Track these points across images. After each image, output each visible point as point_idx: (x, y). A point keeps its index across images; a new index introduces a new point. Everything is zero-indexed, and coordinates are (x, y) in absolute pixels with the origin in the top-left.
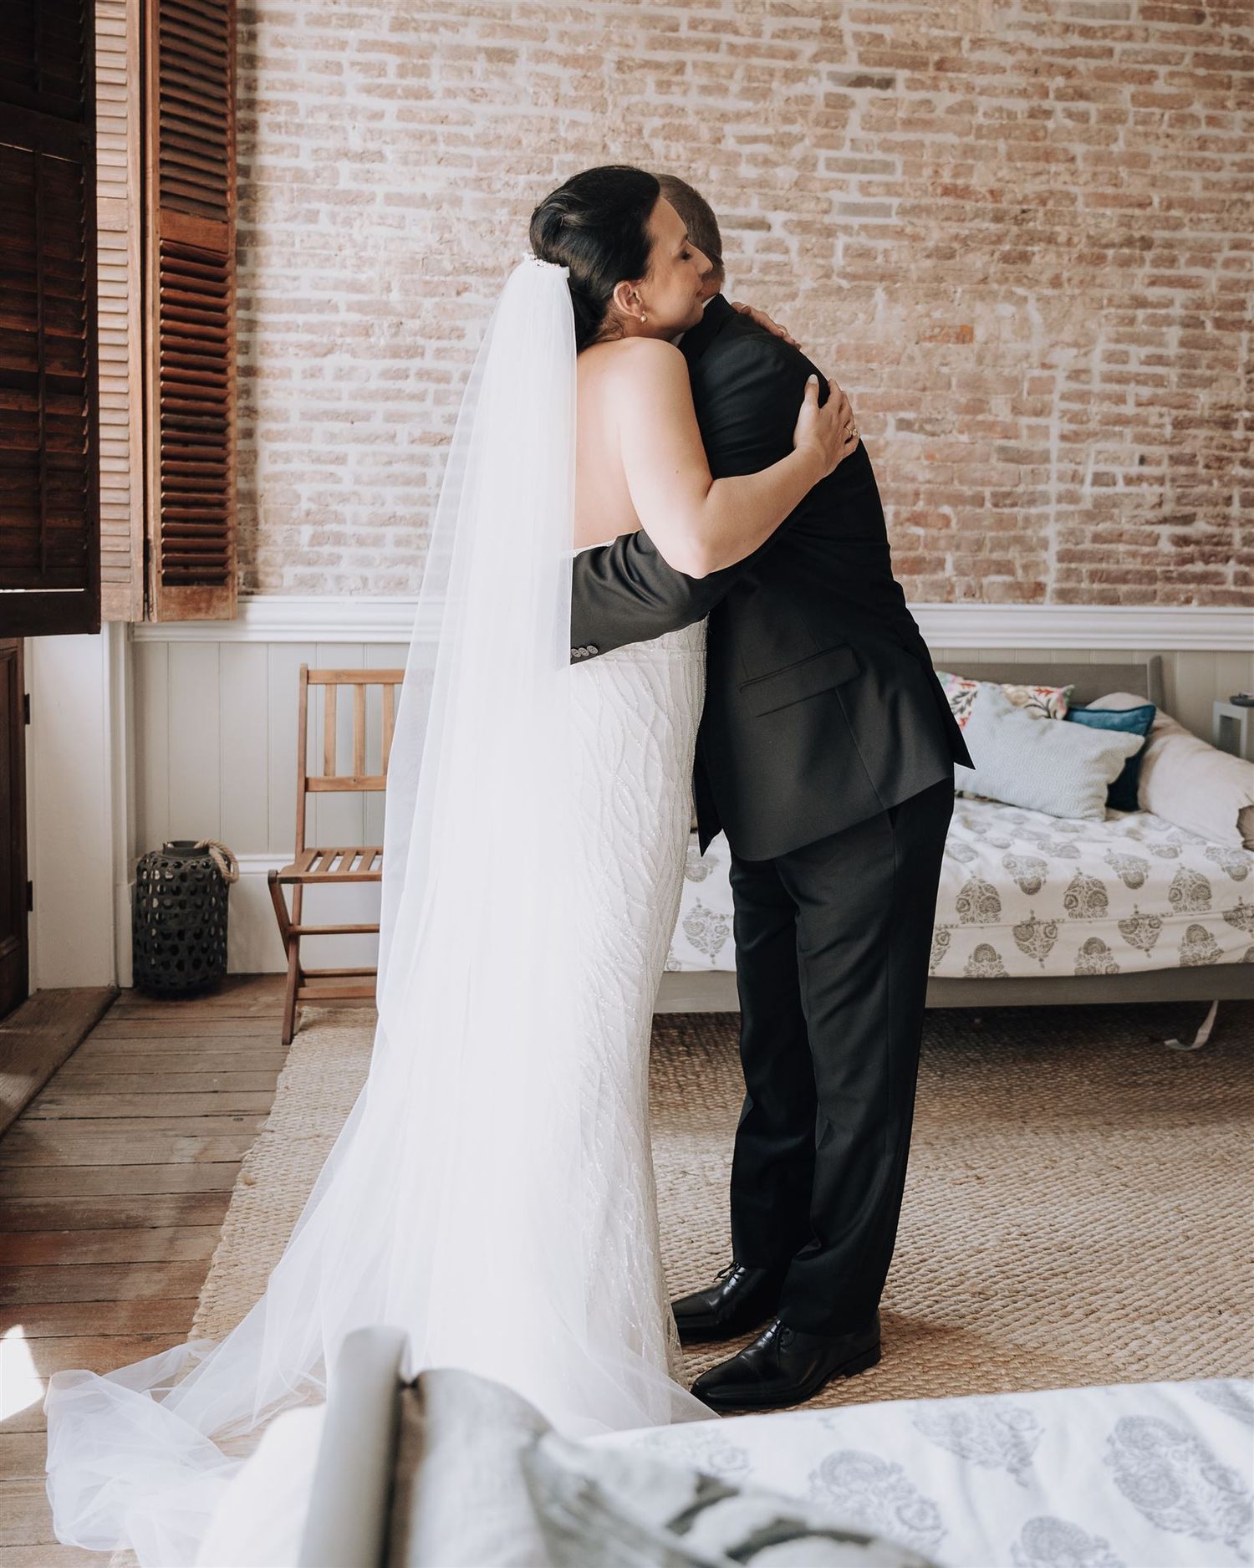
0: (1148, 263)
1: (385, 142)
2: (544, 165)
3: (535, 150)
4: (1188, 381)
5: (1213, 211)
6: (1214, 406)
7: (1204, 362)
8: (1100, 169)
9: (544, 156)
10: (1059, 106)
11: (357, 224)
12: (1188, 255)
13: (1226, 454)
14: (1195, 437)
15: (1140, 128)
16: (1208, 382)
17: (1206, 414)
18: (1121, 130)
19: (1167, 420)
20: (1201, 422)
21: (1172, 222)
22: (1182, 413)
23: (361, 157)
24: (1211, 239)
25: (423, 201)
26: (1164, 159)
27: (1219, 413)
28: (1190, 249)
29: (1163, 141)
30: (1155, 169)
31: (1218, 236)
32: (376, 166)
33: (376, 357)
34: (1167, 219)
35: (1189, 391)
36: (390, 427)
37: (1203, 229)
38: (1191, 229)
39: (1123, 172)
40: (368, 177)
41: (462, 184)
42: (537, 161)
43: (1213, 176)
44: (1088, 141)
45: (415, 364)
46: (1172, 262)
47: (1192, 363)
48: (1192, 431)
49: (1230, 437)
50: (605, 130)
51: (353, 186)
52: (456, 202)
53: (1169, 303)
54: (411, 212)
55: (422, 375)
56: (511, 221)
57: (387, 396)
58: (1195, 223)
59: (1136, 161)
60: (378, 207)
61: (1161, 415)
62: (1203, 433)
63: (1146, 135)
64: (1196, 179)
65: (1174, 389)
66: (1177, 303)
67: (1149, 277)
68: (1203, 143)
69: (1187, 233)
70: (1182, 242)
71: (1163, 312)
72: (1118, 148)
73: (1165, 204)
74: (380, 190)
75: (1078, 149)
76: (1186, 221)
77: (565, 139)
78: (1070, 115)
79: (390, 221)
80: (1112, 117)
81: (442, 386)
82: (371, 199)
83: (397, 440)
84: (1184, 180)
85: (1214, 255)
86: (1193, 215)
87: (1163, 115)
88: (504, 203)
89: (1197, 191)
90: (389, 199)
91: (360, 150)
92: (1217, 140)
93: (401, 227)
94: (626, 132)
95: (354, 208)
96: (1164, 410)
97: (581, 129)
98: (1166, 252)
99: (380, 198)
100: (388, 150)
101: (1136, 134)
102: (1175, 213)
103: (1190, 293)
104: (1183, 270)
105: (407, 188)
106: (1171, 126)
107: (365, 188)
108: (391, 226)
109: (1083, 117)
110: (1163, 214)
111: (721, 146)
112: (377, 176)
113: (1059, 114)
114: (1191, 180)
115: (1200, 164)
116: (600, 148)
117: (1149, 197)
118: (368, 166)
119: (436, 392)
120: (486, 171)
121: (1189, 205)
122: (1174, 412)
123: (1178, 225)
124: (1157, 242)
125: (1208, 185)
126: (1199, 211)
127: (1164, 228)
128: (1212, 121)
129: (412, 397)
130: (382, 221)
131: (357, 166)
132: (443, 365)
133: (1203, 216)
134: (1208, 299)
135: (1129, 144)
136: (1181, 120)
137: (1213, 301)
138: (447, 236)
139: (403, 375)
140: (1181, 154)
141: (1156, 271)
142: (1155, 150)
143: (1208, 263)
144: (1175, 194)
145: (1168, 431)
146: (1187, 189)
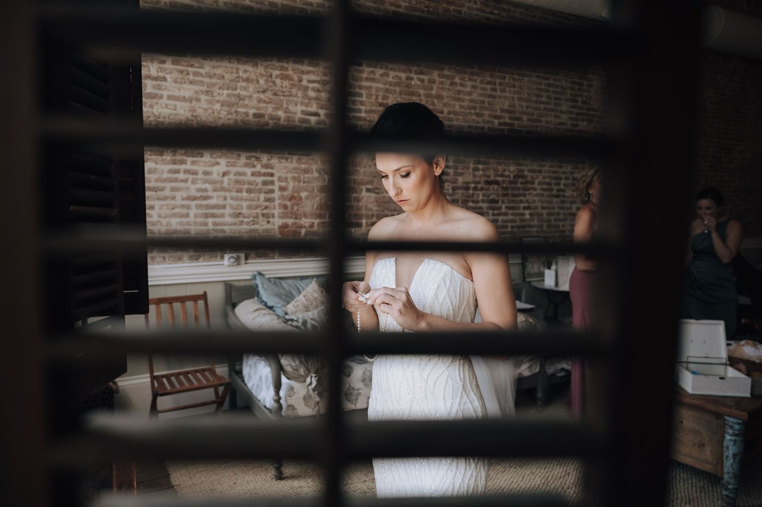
1: (167, 73)
2: (234, 87)
3: (230, 81)
4: (456, 174)
6: (464, 183)
7: (460, 167)
8: (429, 99)
9: (234, 83)
10: (415, 76)
11: (156, 107)
13: (467, 199)
14: (458, 193)
15: (440, 86)
16: (461, 174)
17: (461, 185)
18: (435, 86)
19: (450, 188)
20: (459, 188)
22: (455, 185)
23: (156, 79)
25: (184, 99)
26: (448, 97)
27: (465, 185)
29: (448, 91)
30: (445, 101)
32: (163, 83)
33: (166, 164)
35: (456, 177)
36: (173, 193)
39: (436, 101)
40: (159, 87)
41: (200, 93)
42: (231, 85)
43: (462, 104)
44: (425, 89)
45: (183, 167)
47: (457, 168)
48: (458, 191)
49: (469, 193)
50: (258, 74)
51: (153, 91)
52: (198, 100)
54: (179, 104)
55: (186, 171)
56: (221, 109)
57: (171, 180)
59: (439, 97)
60: (164, 101)
61: (448, 186)
62: (460, 192)
63: (442, 88)
64: (457, 104)
65: (452, 177)
68: (459, 92)
72: (434, 92)
74: (165, 93)
75: (422, 92)
77: (242, 77)
78: (419, 79)
79: (170, 107)
80: (432, 81)
81: (195, 176)
82: (161, 97)
83: (176, 199)
84: (454, 105)
86: (456, 117)
87: (446, 82)
88: (218, 101)
89: (457, 109)
90: (169, 97)
91: (156, 76)
92: (463, 91)
93: (175, 110)
94: (266, 76)
95: (154, 101)
96: (449, 184)
97: (248, 73)
99: (165, 97)
100: (168, 77)
101: (439, 88)
102: (451, 116)
105: (176, 93)
106: (450, 85)
107: (159, 92)
108: (170, 109)
109: (422, 81)
111: (301, 84)
112: (164, 87)
113: (415, 79)
115: (459, 100)
116: (255, 82)
117: (443, 111)
118: (159, 83)
119: (192, 179)
120: (210, 88)
121: (455, 113)
122: (452, 185)
125: (461, 107)
128: (462, 85)
129: (182, 181)
130: (167, 106)
131: (155, 83)
132: (195, 168)
135: (437, 91)
136: (453, 84)
138: (195, 114)
139: (178, 172)
140: (453, 95)
142: (445, 94)
144: (452, 110)
145: (450, 191)
146: (454, 108)
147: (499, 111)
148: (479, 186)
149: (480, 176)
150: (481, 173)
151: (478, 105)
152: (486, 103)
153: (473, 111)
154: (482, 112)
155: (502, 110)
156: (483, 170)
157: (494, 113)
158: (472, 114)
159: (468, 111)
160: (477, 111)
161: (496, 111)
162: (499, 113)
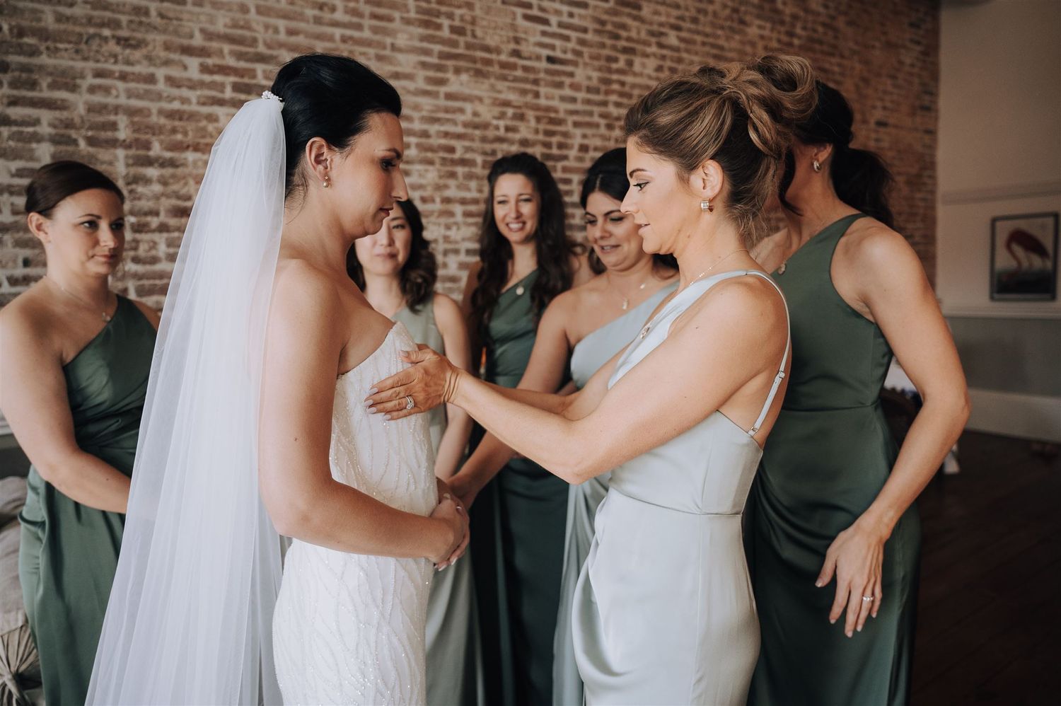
0: (5, 85)
5: (70, 42)
12: (49, 79)
21: (25, 48)
24: (72, 68)
28: (51, 74)
31: (79, 65)
34: (20, 45)
37: (63, 58)
38: (49, 56)
46: (33, 85)
53: (36, 122)
58: (53, 52)
66: (44, 122)
67: (8, 97)
69: (44, 59)
70: (41, 68)
71: (30, 129)
73: (15, 31)
76: (42, 48)
85: (78, 81)
86: (50, 43)
98: (24, 75)
103: (57, 114)
104: (46, 94)
110: (14, 40)
114: (42, 12)
121: (43, 35)
123: (34, 52)
124: (13, 66)
126: (55, 41)
127: (19, 54)
133: (61, 46)
134: (77, 120)
137: (83, 121)
141: (15, 92)
143: (73, 88)
146: (39, 20)
147: (197, 34)
148: (154, 222)
149: (157, 197)
150: (157, 188)
151: (124, 19)
152: (153, 13)
153: (106, 32)
154: (139, 35)
155: (209, 36)
156: (164, 182)
157: (185, 42)
158: (106, 39)
159: (92, 30)
160: (124, 33)
161: (191, 36)
162: (198, 41)
